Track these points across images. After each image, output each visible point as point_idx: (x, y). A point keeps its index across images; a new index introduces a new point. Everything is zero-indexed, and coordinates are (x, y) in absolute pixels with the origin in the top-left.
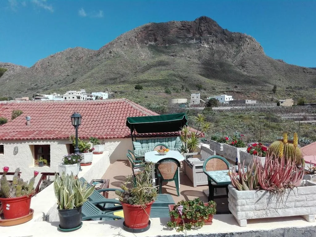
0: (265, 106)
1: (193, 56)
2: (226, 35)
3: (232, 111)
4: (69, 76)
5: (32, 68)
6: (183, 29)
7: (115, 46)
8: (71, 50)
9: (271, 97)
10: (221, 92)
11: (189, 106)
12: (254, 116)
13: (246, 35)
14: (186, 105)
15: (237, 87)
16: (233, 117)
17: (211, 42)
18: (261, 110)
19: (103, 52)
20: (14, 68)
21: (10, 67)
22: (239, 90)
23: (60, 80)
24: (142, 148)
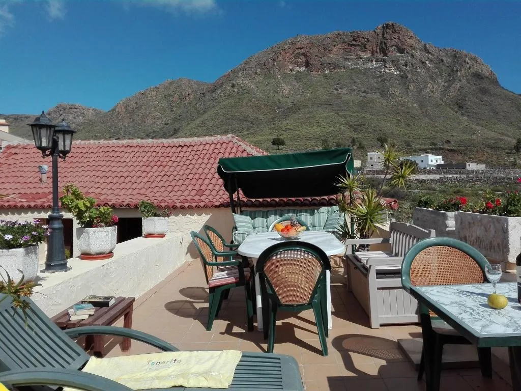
0: (501, 174)
1: (371, 89)
2: (428, 52)
3: (441, 181)
4: (168, 124)
5: (111, 112)
6: (354, 45)
7: (240, 75)
8: (171, 83)
9: (512, 160)
10: (421, 150)
11: (365, 172)
12: (482, 190)
13: (465, 52)
14: (358, 172)
15: (450, 142)
16: (444, 191)
17: (403, 65)
18: (496, 181)
19: (222, 84)
20: (85, 113)
21: (79, 110)
22: (454, 146)
23: (154, 132)
24: (254, 228)
